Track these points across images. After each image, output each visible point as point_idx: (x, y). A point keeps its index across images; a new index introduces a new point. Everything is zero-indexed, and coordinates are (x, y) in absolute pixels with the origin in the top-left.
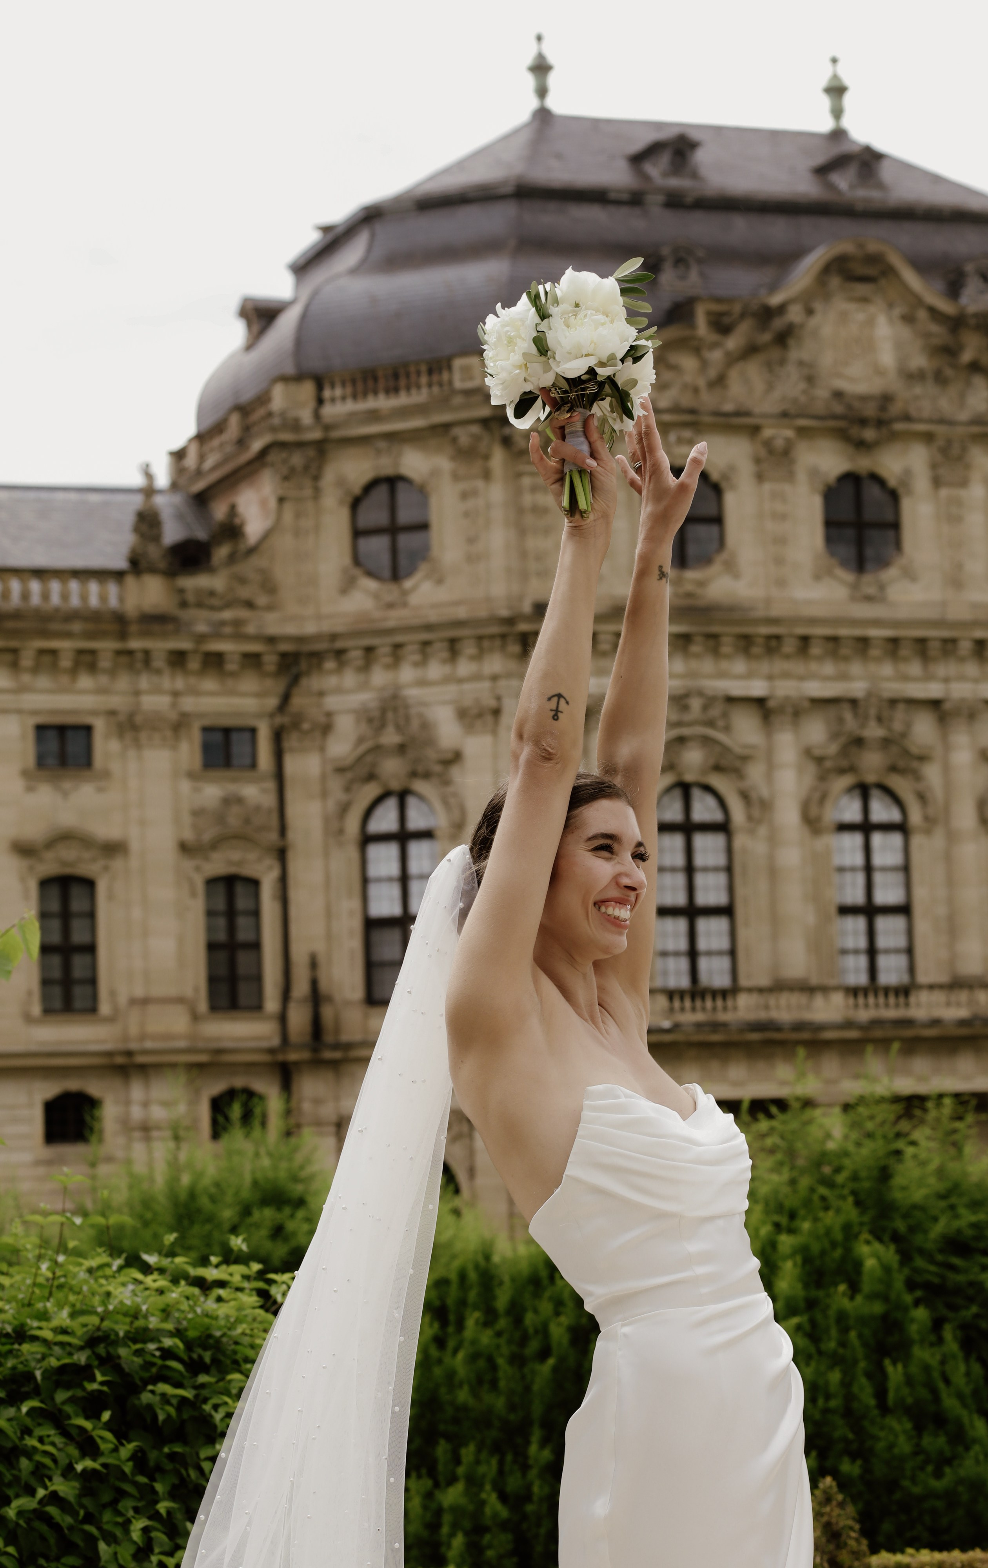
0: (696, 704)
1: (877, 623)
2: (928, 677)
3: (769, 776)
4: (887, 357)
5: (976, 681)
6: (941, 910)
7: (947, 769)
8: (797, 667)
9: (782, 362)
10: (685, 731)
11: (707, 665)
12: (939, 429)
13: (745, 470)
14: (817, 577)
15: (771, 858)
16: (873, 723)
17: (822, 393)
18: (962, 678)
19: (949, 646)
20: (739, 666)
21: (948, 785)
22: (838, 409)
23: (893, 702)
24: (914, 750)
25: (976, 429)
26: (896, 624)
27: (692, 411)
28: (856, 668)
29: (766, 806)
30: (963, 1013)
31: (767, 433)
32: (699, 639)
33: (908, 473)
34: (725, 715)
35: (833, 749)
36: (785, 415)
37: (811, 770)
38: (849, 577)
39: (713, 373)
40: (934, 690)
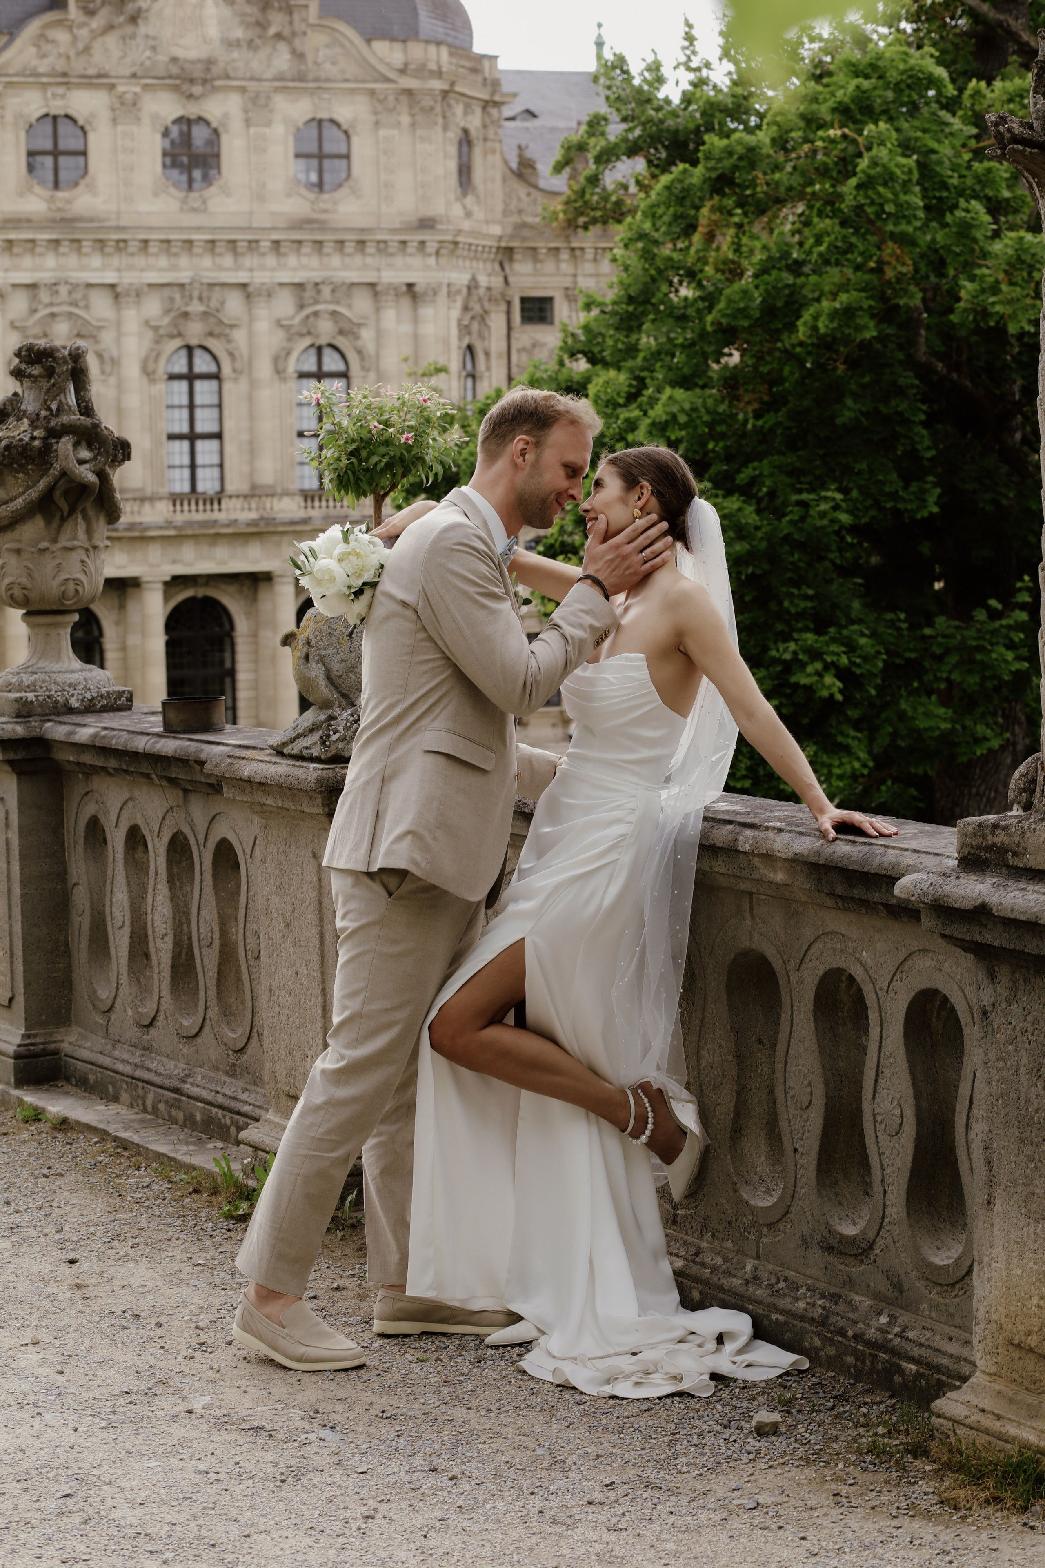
0: (63, 290)
1: (198, 229)
2: (238, 268)
3: (118, 340)
4: (213, 31)
5: (273, 270)
6: (245, 437)
7: (251, 335)
8: (140, 261)
9: (133, 37)
10: (55, 309)
11: (73, 260)
12: (251, 85)
13: (104, 115)
14: (156, 195)
15: (119, 400)
16: (195, 301)
17: (162, 58)
18: (262, 268)
19: (253, 244)
20: (96, 261)
21: (251, 346)
22: (175, 70)
23: (211, 285)
24: (226, 321)
25: (277, 84)
26: (214, 229)
27: (65, 75)
28: (184, 261)
29: (115, 362)
30: (253, 515)
31: (120, 89)
32: (67, 243)
33: (226, 115)
34: (85, 298)
35: (166, 320)
36: (134, 76)
37: (150, 334)
38: (181, 195)
39: (80, 46)
40: (242, 277)
